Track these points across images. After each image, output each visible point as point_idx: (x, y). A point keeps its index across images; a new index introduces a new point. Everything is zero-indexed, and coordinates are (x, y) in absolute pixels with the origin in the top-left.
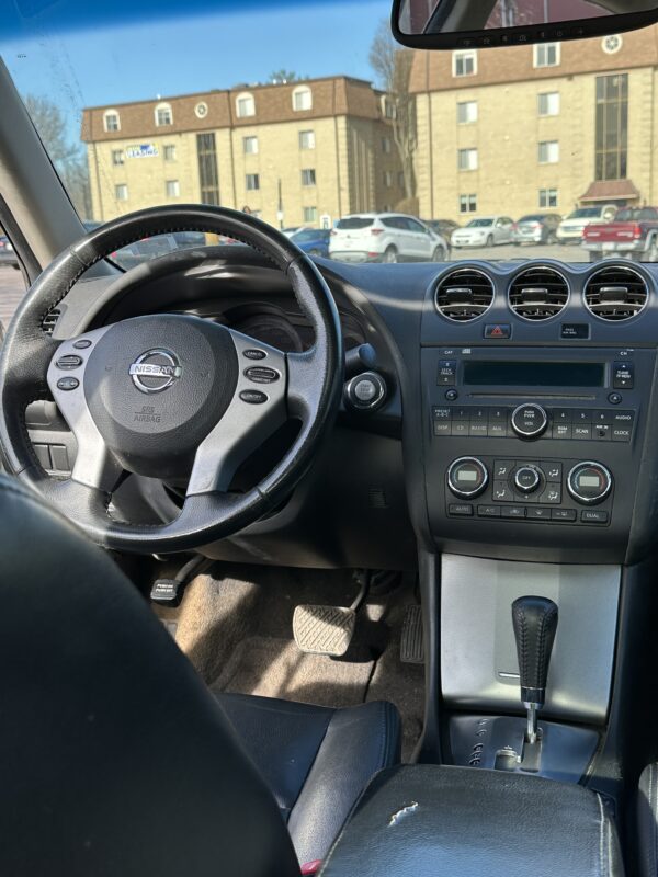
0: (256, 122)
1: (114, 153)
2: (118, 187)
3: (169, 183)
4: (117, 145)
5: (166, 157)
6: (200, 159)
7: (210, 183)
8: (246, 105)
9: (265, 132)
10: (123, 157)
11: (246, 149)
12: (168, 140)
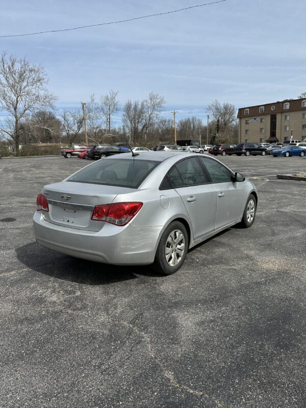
0: (290, 111)
1: (246, 121)
2: (246, 131)
3: (261, 129)
4: (247, 119)
5: (261, 122)
6: (271, 122)
7: (273, 129)
8: (288, 106)
9: (292, 114)
10: (248, 122)
11: (286, 119)
12: (262, 117)
